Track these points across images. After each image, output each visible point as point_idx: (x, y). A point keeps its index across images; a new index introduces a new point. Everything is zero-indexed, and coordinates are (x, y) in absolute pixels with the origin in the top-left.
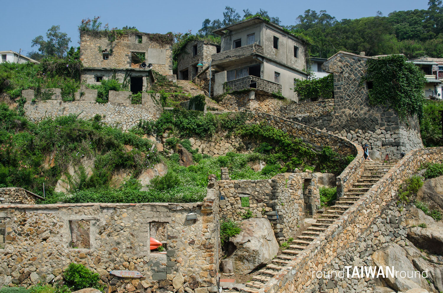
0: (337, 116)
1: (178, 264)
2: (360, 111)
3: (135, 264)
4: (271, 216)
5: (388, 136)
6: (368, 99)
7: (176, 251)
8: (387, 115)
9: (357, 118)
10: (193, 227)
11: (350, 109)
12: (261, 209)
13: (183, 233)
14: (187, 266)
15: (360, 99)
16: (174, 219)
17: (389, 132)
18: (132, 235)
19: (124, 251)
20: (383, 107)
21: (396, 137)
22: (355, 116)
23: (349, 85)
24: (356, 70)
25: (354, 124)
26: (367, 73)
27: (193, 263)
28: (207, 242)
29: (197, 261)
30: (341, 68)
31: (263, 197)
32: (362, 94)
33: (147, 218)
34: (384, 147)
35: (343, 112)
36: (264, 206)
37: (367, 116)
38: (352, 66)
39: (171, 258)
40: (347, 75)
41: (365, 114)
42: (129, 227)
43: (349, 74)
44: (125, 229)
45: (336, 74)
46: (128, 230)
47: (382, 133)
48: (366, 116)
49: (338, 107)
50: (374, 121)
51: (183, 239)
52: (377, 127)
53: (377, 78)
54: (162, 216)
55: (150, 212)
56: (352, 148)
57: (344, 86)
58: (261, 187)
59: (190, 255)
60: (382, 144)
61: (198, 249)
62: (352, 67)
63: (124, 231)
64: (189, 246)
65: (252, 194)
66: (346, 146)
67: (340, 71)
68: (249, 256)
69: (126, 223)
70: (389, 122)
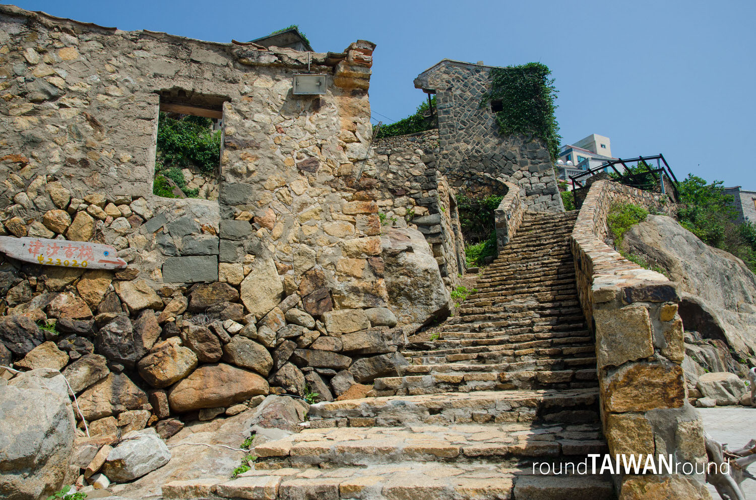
0: (446, 154)
1: (260, 232)
2: (484, 144)
3: (96, 218)
4: (427, 226)
5: (534, 180)
6: (497, 124)
7: (254, 186)
8: (530, 149)
9: (481, 155)
10: (309, 121)
11: (467, 142)
12: (402, 210)
13: (276, 134)
14: (291, 237)
15: (483, 127)
16: (247, 89)
17: (535, 174)
18: (93, 122)
19: (54, 170)
20: (522, 138)
21: (549, 180)
22: (476, 152)
23: (464, 107)
24: (473, 84)
25: (475, 165)
26: (493, 89)
27: (314, 231)
28: (357, 169)
29: (327, 226)
30: (448, 82)
31: (408, 183)
32: (486, 119)
33: (155, 76)
34: (530, 197)
35: (456, 149)
36: (411, 203)
37: (497, 152)
38: (466, 79)
39: (237, 210)
40: (458, 92)
41: (494, 148)
42: (83, 95)
43: (462, 91)
44: (65, 100)
45: (441, 91)
46: (78, 101)
47: (524, 176)
48: (495, 152)
49: (447, 141)
50: (509, 159)
51: (278, 152)
52: (514, 167)
53: (510, 95)
54: (208, 75)
55: (165, 59)
56: (492, 186)
57: (454, 109)
58: (400, 164)
59: (304, 205)
60: (526, 193)
61: (328, 188)
62: (466, 81)
63: (62, 106)
64: (300, 177)
65: (382, 179)
66: (481, 184)
67: (447, 88)
68: (415, 284)
69: (70, 80)
70: (534, 158)
